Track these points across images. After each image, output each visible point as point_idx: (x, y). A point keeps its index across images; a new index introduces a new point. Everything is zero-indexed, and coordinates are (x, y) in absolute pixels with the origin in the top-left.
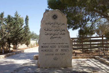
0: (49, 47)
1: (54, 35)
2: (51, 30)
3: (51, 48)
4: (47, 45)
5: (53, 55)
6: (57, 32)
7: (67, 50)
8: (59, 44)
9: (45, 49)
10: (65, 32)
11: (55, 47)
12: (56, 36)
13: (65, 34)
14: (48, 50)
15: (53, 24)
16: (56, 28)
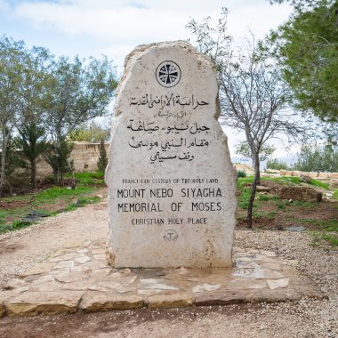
0: (147, 192)
1: (164, 149)
2: (152, 127)
3: (154, 199)
4: (138, 187)
5: (161, 222)
6: (179, 137)
7: (215, 207)
8: (186, 181)
9: (129, 200)
10: (208, 138)
11: (167, 193)
12: (171, 152)
13: (207, 144)
14: (143, 206)
15: (159, 106)
16: (171, 118)
